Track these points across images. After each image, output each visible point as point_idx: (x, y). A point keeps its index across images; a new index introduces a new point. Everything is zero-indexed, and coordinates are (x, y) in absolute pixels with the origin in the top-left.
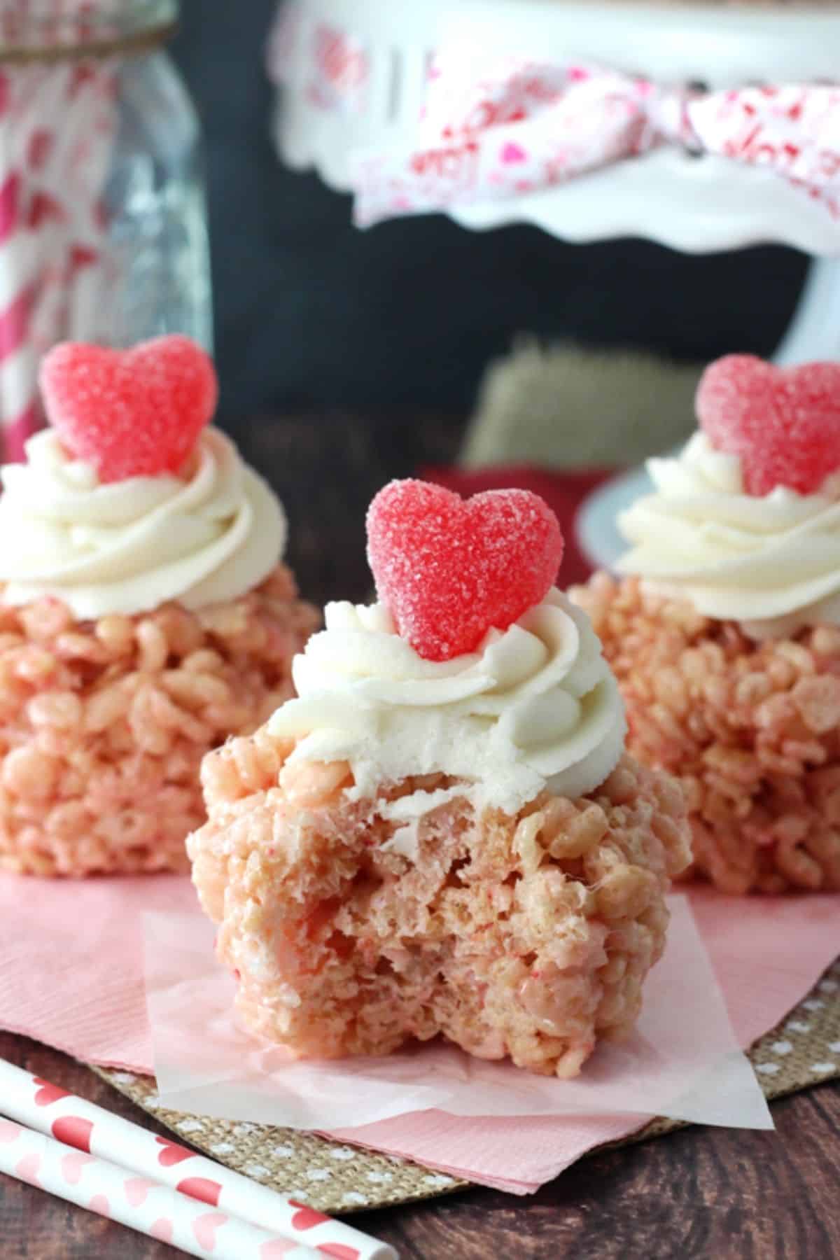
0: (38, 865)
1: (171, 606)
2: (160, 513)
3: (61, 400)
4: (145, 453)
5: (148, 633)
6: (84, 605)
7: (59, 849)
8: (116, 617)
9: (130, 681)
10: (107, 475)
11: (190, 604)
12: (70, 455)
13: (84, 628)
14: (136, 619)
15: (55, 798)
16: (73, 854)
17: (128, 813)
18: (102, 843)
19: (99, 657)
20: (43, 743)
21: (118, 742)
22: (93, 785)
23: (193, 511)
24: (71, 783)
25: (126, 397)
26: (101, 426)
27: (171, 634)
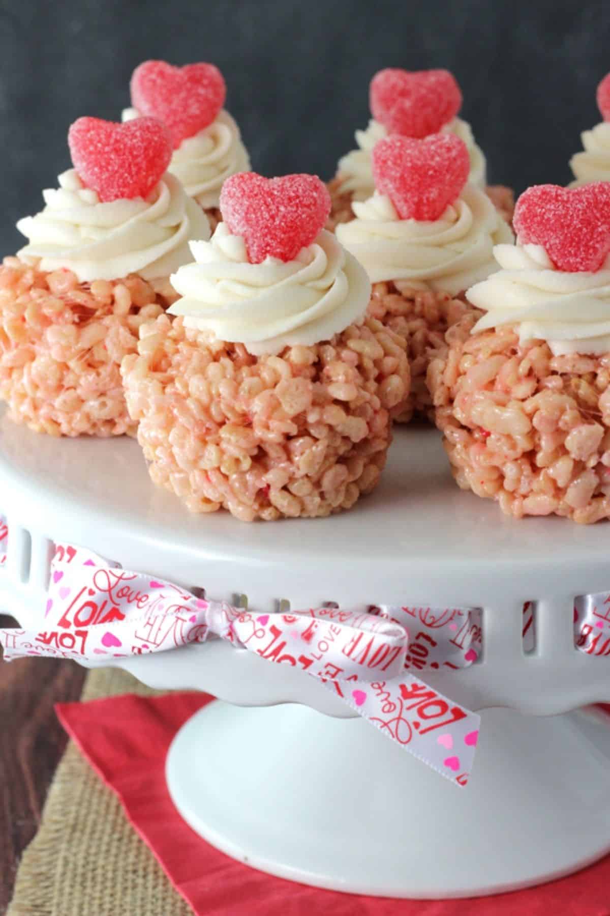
0: (50, 428)
1: (134, 276)
2: (132, 221)
3: (79, 151)
4: (125, 185)
5: (120, 292)
6: (84, 273)
7: (61, 419)
8: (102, 282)
9: (107, 320)
10: (102, 197)
11: (147, 277)
12: (84, 185)
13: (84, 287)
14: (114, 283)
15: (60, 387)
16: (70, 422)
17: (102, 399)
18: (88, 417)
19: (90, 305)
20: (55, 354)
21: (98, 355)
22: (82, 381)
23: (154, 221)
24: (69, 380)
25: (116, 151)
26: (101, 168)
27: (134, 292)
